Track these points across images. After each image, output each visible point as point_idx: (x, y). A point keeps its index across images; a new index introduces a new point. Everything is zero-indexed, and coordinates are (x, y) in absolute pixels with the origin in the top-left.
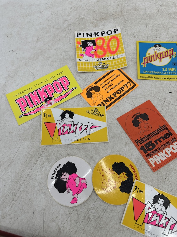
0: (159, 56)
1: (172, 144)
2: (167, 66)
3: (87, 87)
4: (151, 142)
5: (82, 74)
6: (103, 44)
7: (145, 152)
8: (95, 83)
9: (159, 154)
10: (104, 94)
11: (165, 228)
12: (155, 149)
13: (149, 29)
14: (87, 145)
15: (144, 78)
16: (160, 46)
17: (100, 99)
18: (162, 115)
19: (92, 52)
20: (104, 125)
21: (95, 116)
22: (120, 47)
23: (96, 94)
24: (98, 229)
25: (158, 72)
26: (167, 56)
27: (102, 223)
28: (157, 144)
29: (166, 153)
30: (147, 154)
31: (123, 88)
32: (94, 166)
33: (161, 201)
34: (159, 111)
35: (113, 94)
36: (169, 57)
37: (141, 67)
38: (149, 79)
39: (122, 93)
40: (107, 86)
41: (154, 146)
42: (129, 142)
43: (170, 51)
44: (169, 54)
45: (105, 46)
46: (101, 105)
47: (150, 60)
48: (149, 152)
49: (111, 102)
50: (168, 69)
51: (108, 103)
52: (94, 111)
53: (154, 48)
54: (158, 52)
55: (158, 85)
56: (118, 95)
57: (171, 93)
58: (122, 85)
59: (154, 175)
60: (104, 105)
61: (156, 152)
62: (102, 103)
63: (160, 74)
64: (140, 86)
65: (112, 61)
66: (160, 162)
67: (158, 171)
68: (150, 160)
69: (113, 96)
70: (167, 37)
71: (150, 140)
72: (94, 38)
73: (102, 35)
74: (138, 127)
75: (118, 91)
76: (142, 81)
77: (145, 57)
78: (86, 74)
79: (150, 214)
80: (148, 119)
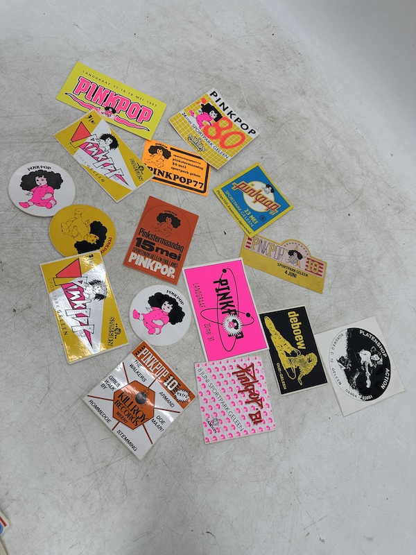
0: (259, 197)
1: (169, 265)
2: (254, 213)
4: (154, 244)
5: (170, 128)
6: (225, 129)
7: (138, 245)
9: (147, 259)
11: (74, 309)
12: (148, 252)
13: (284, 167)
14: (95, 183)
15: (219, 197)
16: (273, 191)
18: (193, 239)
19: (205, 123)
20: (132, 186)
21: (134, 172)
22: (235, 148)
23: (159, 157)
24: (16, 247)
25: (238, 207)
26: (266, 206)
27: (25, 247)
28: (157, 251)
29: (154, 266)
30: (138, 248)
31: (191, 181)
32: (79, 203)
34: (195, 233)
35: (175, 176)
36: (266, 208)
37: (230, 185)
38: (223, 202)
39: (185, 184)
40: (178, 163)
41: (152, 249)
42: (135, 224)
43: (275, 205)
44: (270, 206)
45: (224, 133)
47: (246, 191)
48: (140, 248)
49: (164, 178)
50: (250, 215)
51: (160, 177)
52: (138, 166)
53: (265, 186)
54: (263, 193)
55: (223, 215)
56: (177, 181)
57: (225, 234)
58: (193, 178)
59: (120, 267)
60: (155, 173)
61: (146, 255)
63: (238, 211)
64: (207, 198)
65: (212, 150)
66: (140, 265)
67: (128, 269)
68: (133, 254)
69: (172, 176)
70: (291, 192)
71: (154, 242)
73: (235, 121)
75: (183, 179)
76: (215, 196)
77: (245, 183)
78: (175, 132)
79: (75, 287)
80: (176, 227)
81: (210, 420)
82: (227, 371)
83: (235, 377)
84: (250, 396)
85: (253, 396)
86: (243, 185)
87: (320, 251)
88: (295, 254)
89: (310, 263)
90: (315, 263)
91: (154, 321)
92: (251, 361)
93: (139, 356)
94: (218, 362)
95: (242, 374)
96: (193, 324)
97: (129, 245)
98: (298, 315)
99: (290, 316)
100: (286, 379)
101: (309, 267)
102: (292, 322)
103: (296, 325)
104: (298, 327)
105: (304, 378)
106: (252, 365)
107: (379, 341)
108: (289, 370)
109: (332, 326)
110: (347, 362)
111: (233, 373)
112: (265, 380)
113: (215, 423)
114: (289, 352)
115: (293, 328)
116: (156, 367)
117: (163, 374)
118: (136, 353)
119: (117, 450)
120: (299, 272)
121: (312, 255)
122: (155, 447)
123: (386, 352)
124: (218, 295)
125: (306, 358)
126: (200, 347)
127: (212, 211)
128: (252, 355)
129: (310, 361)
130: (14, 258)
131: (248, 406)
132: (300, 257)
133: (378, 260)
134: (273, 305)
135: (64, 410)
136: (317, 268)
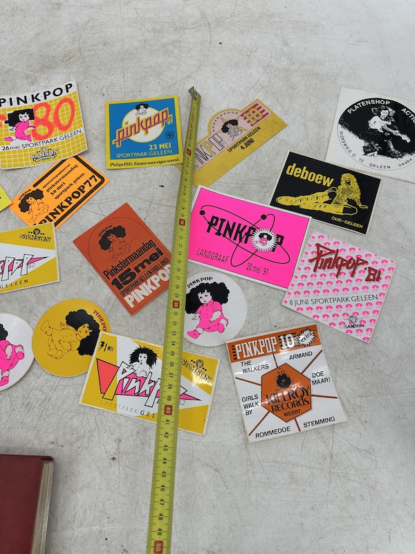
0: (144, 125)
1: (162, 268)
2: (157, 141)
3: (19, 194)
4: (129, 269)
5: (11, 173)
6: (47, 114)
7: (120, 287)
8: (35, 186)
9: (141, 287)
10: (50, 202)
11: (148, 396)
12: (134, 280)
13: (128, 78)
14: (24, 292)
15: (118, 167)
16: (146, 106)
17: (43, 212)
18: (147, 224)
19: (28, 131)
20: (51, 254)
21: (36, 241)
22: (76, 117)
23: (36, 204)
24: (45, 417)
25: (142, 154)
26: (158, 123)
27: (51, 407)
28: (138, 271)
29: (152, 284)
30: (123, 289)
31: (84, 187)
32: (36, 323)
33: (143, 357)
34: (143, 219)
35: (66, 200)
36: (160, 125)
37: (112, 147)
38: (126, 167)
39: (82, 195)
40: (55, 188)
41: (133, 276)
42: (95, 277)
43: (163, 113)
44: (161, 119)
45: (51, 119)
46: (45, 222)
47: (129, 134)
48: (125, 286)
49: (62, 214)
50: (158, 147)
51: (58, 217)
52: (33, 234)
53: (135, 111)
54: (142, 118)
55: (141, 176)
56: (74, 201)
57: (163, 186)
58: (81, 182)
59: (133, 320)
60: (51, 221)
61: (136, 285)
62: (47, 217)
63: (146, 157)
64: (112, 181)
65: (62, 143)
66: (143, 298)
67: (139, 313)
68: (126, 298)
69: (65, 204)
70: (160, 88)
71: (127, 268)
72: (30, 104)
73: (45, 98)
74: (108, 250)
75: (75, 194)
76: (114, 171)
77: (120, 129)
78: (19, 171)
79: (126, 380)
80: (125, 235)
81: (347, 323)
82: (309, 275)
83: (320, 271)
84: (348, 268)
85: (350, 265)
86: (121, 134)
87: (241, 98)
88: (229, 126)
89: (248, 117)
90: (251, 111)
91: (211, 320)
92: (313, 244)
93: (239, 358)
94: (294, 278)
95: (320, 262)
96: (238, 280)
97: (114, 297)
98: (295, 165)
99: (291, 174)
100: (353, 219)
101: (251, 120)
102: (298, 176)
103: (303, 174)
104: (307, 172)
105: (363, 200)
106: (318, 245)
107: (370, 99)
108: (345, 210)
109: (326, 137)
110: (372, 146)
111: (315, 270)
112: (341, 242)
113: (353, 320)
114: (327, 198)
115: (305, 178)
116: (261, 347)
117: (273, 344)
118: (235, 359)
119: (322, 437)
120: (250, 135)
121: (241, 109)
122: (342, 396)
123: (385, 100)
124: (224, 236)
125: (343, 185)
126: (267, 289)
127: (129, 185)
128: (307, 239)
129: (349, 183)
130: (55, 427)
131: (357, 275)
132: (234, 122)
133: (286, 44)
134: (268, 184)
135: (250, 468)
136: (257, 112)
